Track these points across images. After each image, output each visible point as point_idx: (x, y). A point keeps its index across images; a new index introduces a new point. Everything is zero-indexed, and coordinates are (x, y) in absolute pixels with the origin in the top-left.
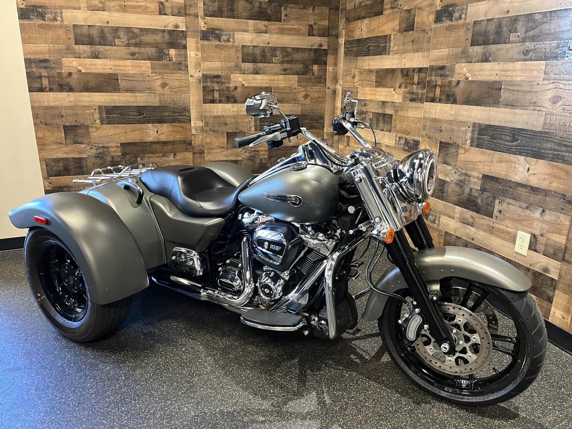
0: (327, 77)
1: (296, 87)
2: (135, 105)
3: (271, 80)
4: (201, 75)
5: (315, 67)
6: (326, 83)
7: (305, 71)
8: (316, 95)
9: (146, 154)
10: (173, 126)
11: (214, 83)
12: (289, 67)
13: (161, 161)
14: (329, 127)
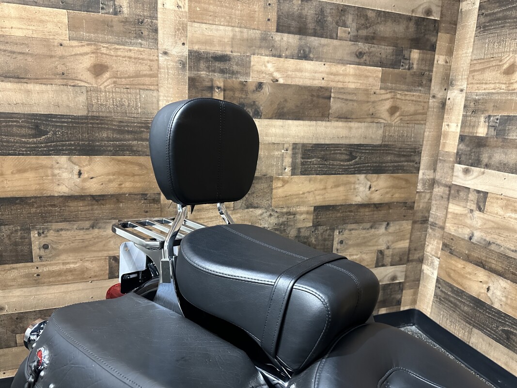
0: (434, 74)
1: (378, 91)
2: (27, 110)
3: (332, 74)
4: (186, 53)
5: (415, 54)
6: (430, 87)
7: (397, 60)
8: (410, 108)
9: (50, 222)
10: (119, 161)
11: (214, 71)
12: (367, 50)
13: (87, 237)
14: (427, 169)
